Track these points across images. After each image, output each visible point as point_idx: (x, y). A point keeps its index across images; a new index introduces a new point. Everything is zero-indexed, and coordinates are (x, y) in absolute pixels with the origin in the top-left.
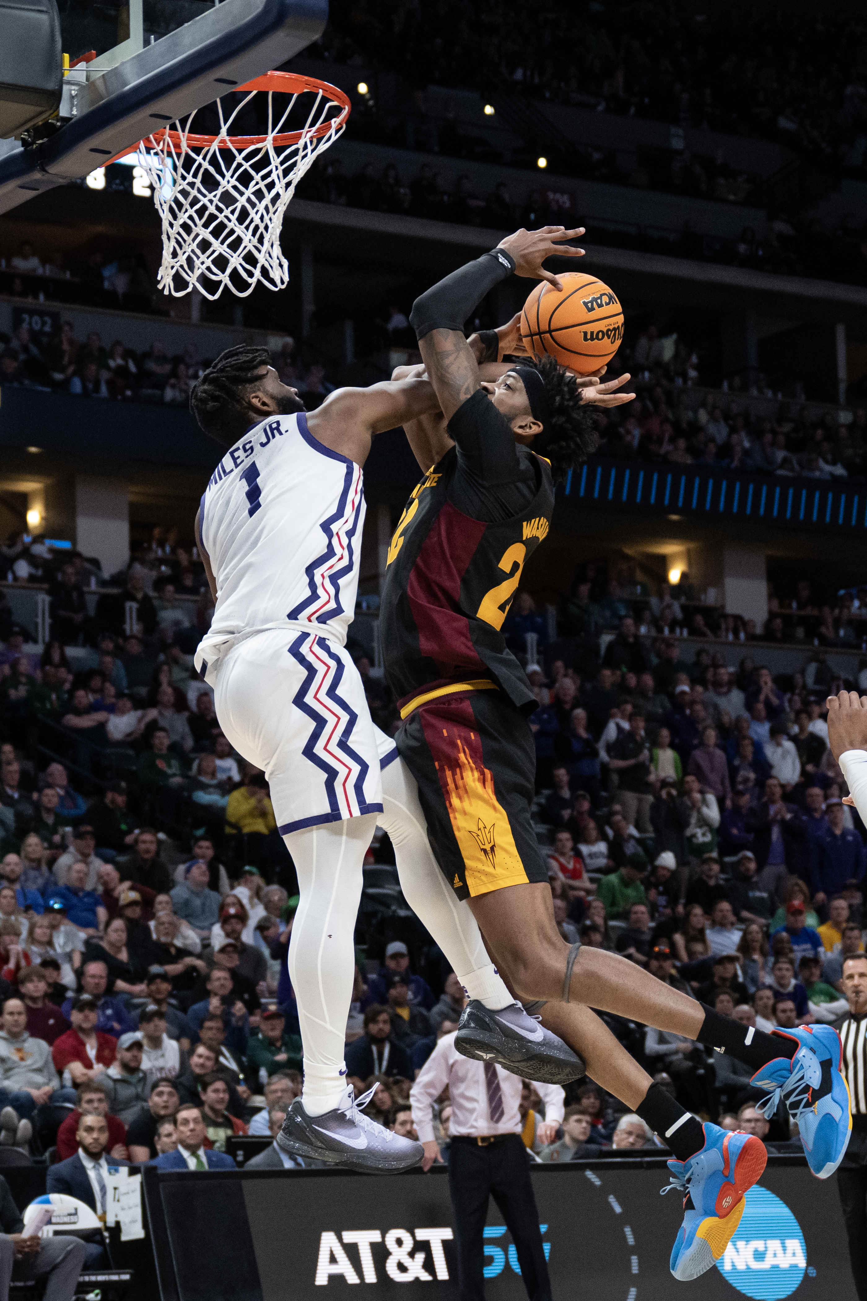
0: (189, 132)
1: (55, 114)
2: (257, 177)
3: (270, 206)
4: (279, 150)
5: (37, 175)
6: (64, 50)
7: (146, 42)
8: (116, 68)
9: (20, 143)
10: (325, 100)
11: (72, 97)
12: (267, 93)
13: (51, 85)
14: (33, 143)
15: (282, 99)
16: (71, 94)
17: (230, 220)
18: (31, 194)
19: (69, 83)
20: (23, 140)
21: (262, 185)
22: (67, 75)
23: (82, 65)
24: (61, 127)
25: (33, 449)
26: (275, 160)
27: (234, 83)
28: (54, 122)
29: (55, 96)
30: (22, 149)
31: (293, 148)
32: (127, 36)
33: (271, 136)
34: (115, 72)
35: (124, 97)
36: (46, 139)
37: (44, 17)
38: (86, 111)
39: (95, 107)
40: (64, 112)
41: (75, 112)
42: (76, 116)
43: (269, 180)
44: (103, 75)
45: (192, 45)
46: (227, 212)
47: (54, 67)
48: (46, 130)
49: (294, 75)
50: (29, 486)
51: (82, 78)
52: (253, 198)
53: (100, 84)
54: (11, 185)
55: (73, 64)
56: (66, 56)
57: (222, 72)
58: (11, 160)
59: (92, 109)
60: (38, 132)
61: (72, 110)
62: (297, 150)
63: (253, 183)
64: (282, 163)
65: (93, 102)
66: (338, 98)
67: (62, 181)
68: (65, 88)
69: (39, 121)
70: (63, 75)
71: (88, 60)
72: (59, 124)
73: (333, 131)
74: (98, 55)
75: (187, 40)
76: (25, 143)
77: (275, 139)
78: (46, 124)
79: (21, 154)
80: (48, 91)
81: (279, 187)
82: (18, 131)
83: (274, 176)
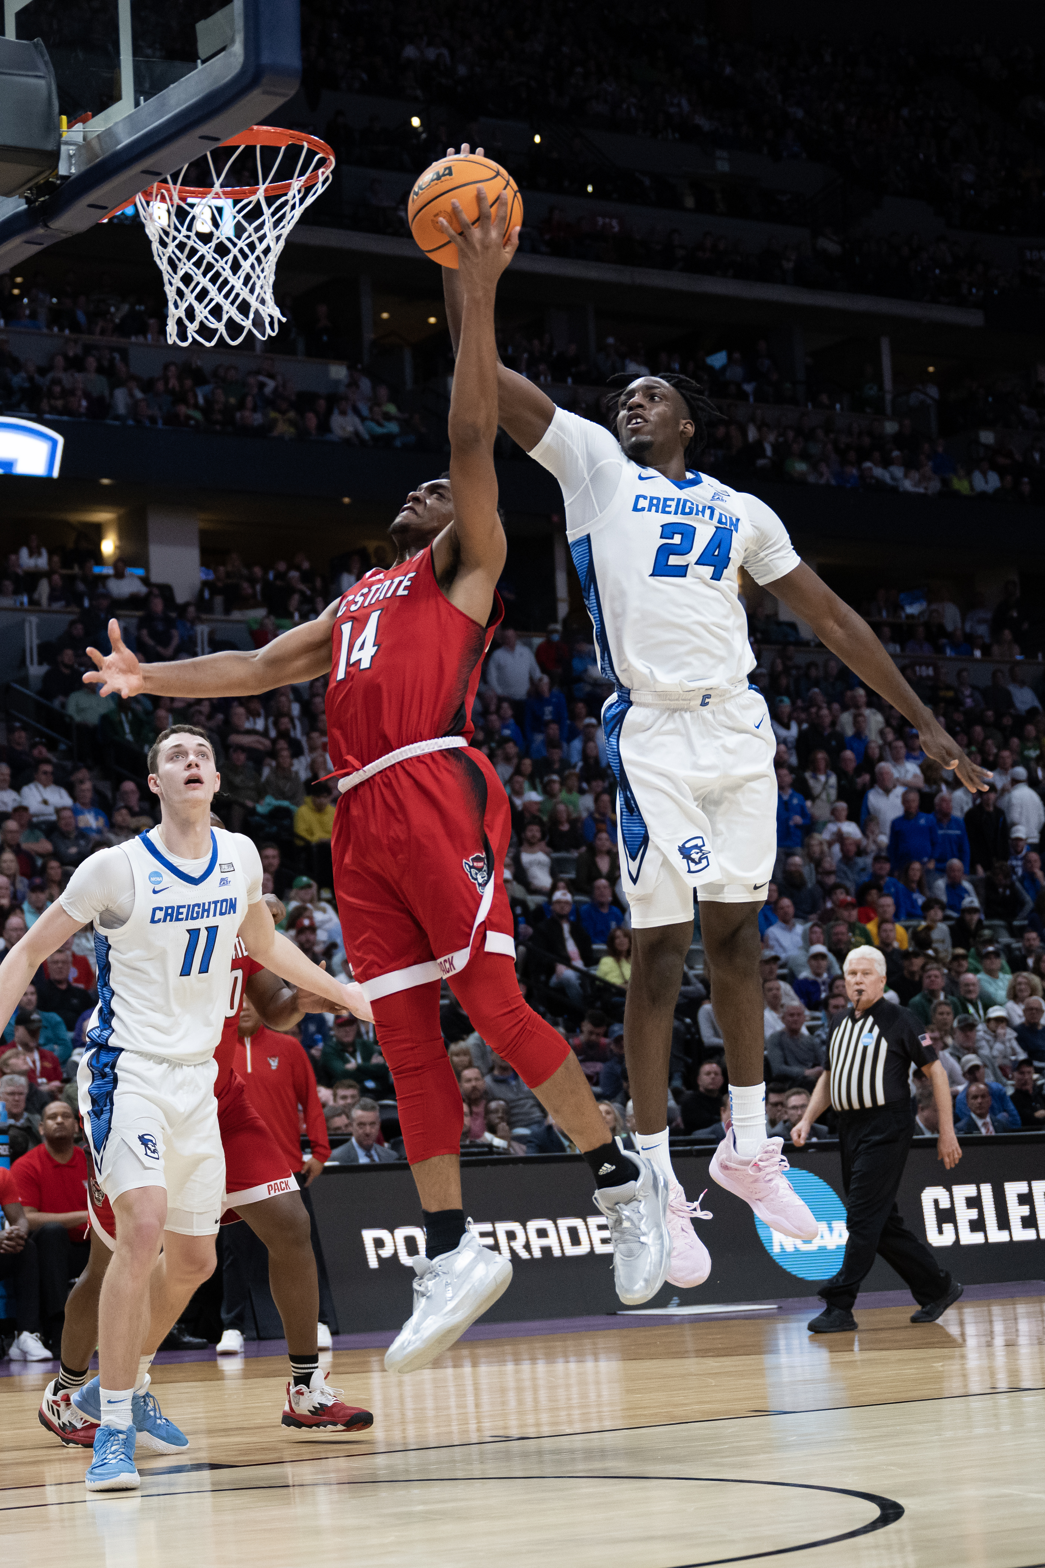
0: (181, 185)
1: (54, 173)
2: (250, 229)
3: (262, 256)
4: (270, 201)
5: (40, 231)
6: (61, 113)
7: (137, 104)
8: (110, 128)
9: (23, 201)
10: (311, 154)
11: (70, 157)
12: (255, 147)
13: (50, 146)
14: (36, 200)
15: (270, 152)
16: (69, 154)
17: (224, 270)
18: (36, 249)
19: (67, 143)
20: (26, 197)
21: (255, 237)
22: (66, 135)
23: (79, 127)
24: (61, 184)
25: (106, 481)
26: (267, 211)
27: (217, 139)
28: (54, 180)
29: (55, 156)
30: (25, 206)
31: (283, 199)
32: (119, 98)
33: (262, 188)
34: (109, 132)
35: (117, 155)
36: (47, 197)
37: (42, 82)
38: (83, 168)
39: (92, 164)
40: (62, 170)
41: (73, 171)
42: (74, 174)
43: (262, 232)
44: (98, 136)
45: (179, 105)
46: (222, 263)
47: (52, 129)
48: (47, 188)
49: (279, 130)
50: (103, 516)
51: (79, 139)
52: (246, 250)
53: (95, 144)
54: (16, 241)
55: (70, 125)
56: (64, 118)
57: (206, 129)
58: (15, 218)
59: (88, 166)
60: (40, 189)
61: (70, 169)
62: (286, 202)
63: (246, 235)
64: (273, 215)
65: (90, 161)
66: (323, 150)
67: (64, 236)
68: (63, 148)
69: (41, 180)
70: (61, 136)
71: (84, 121)
72: (58, 182)
73: (319, 185)
74: (93, 116)
75: (173, 101)
76: (28, 201)
77: (266, 190)
78: (47, 183)
79: (25, 211)
80: (47, 151)
81: (269, 240)
82: (21, 190)
83: (266, 228)
